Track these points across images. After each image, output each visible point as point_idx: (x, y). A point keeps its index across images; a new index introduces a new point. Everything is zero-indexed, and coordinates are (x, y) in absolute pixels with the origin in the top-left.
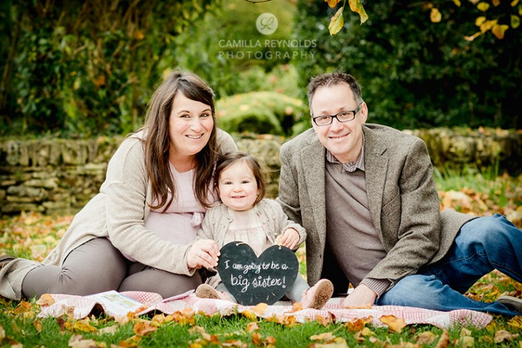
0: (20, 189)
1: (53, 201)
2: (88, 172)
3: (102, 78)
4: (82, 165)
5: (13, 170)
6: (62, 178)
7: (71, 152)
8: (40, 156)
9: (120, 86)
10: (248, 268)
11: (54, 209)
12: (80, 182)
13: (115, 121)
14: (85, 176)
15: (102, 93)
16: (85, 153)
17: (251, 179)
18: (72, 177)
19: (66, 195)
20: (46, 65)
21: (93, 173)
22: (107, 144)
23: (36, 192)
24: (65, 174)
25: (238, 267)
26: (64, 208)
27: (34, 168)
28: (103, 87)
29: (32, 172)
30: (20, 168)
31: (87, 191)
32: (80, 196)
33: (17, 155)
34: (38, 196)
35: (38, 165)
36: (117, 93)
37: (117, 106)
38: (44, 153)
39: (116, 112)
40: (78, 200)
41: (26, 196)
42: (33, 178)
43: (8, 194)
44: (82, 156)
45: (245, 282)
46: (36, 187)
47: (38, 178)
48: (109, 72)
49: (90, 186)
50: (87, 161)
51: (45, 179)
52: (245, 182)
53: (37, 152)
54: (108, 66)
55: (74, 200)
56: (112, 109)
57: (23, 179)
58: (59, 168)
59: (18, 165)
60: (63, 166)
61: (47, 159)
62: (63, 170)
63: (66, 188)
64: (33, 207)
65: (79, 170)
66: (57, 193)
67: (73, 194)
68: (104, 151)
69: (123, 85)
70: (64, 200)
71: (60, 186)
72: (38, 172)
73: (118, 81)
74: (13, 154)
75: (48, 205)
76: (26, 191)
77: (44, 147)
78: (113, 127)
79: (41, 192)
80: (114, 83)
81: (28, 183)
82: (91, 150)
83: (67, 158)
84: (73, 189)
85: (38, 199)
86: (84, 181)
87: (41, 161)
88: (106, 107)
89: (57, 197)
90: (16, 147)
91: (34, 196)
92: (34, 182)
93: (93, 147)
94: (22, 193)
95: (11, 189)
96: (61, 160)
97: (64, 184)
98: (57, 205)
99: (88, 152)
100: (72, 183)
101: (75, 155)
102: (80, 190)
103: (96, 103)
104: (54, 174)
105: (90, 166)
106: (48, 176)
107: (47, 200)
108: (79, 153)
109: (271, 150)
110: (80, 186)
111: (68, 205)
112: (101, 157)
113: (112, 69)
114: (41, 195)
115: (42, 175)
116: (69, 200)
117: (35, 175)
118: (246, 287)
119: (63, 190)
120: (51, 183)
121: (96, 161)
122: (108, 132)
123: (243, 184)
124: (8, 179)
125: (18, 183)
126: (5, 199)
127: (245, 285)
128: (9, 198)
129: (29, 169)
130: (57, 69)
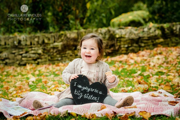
0: (27, 55)
1: (41, 59)
2: (55, 46)
3: (60, 8)
4: (52, 43)
5: (24, 47)
6: (44, 49)
7: (47, 38)
8: (35, 41)
9: (68, 11)
10: (84, 88)
11: (42, 62)
12: (52, 50)
13: (67, 25)
14: (54, 48)
15: (61, 14)
16: (53, 39)
17: (96, 48)
18: (48, 49)
19: (46, 56)
20: (36, 4)
21: (57, 46)
22: (62, 34)
23: (33, 55)
24: (46, 48)
25: (80, 86)
26: (46, 61)
27: (33, 46)
28: (61, 11)
29: (32, 47)
30: (27, 46)
31: (55, 54)
32: (52, 56)
33: (25, 41)
34: (35, 57)
35: (34, 45)
36: (67, 13)
37: (68, 19)
38: (36, 39)
39: (67, 21)
40: (51, 58)
41: (30, 57)
42: (32, 50)
43: (22, 57)
44: (52, 40)
45: (81, 94)
46: (34, 54)
47: (34, 50)
48: (63, 6)
49: (56, 52)
50: (55, 42)
51: (38, 50)
52: (93, 49)
53: (34, 39)
54: (62, 3)
55: (50, 58)
56: (65, 20)
57: (28, 50)
58: (43, 45)
59: (26, 45)
60: (45, 45)
61: (38, 42)
62: (45, 46)
63: (46, 53)
64: (33, 62)
65: (51, 46)
66: (43, 55)
67: (49, 56)
68: (61, 37)
69: (70, 10)
70: (46, 58)
71: (44, 52)
72: (34, 47)
73: (67, 9)
74: (24, 41)
75: (39, 60)
76: (30, 56)
77: (36, 37)
78: (66, 27)
79: (36, 55)
80: (65, 10)
81: (30, 52)
82: (56, 37)
83: (46, 41)
84: (49, 54)
85: (35, 58)
86: (53, 50)
87: (35, 43)
88: (63, 19)
89: (43, 57)
90: (25, 38)
91: (33, 57)
92: (33, 52)
93: (57, 36)
94: (28, 56)
95: (24, 55)
96: (43, 42)
97: (45, 52)
98: (43, 60)
99: (55, 38)
100: (49, 51)
101: (49, 39)
102: (52, 54)
103: (59, 18)
104: (41, 48)
105: (56, 44)
106: (38, 49)
107: (38, 58)
108: (51, 39)
109: (130, 33)
110: (52, 52)
111: (47, 60)
112: (60, 40)
113: (64, 4)
114: (36, 57)
115: (36, 49)
116: (48, 58)
117: (33, 49)
118: (81, 97)
119: (45, 54)
120: (40, 51)
121: (58, 41)
122: (65, 29)
123: (91, 50)
124: (22, 51)
125: (27, 52)
126: (21, 59)
127: (80, 96)
128: (23, 59)
129: (30, 46)
130: (41, 5)
